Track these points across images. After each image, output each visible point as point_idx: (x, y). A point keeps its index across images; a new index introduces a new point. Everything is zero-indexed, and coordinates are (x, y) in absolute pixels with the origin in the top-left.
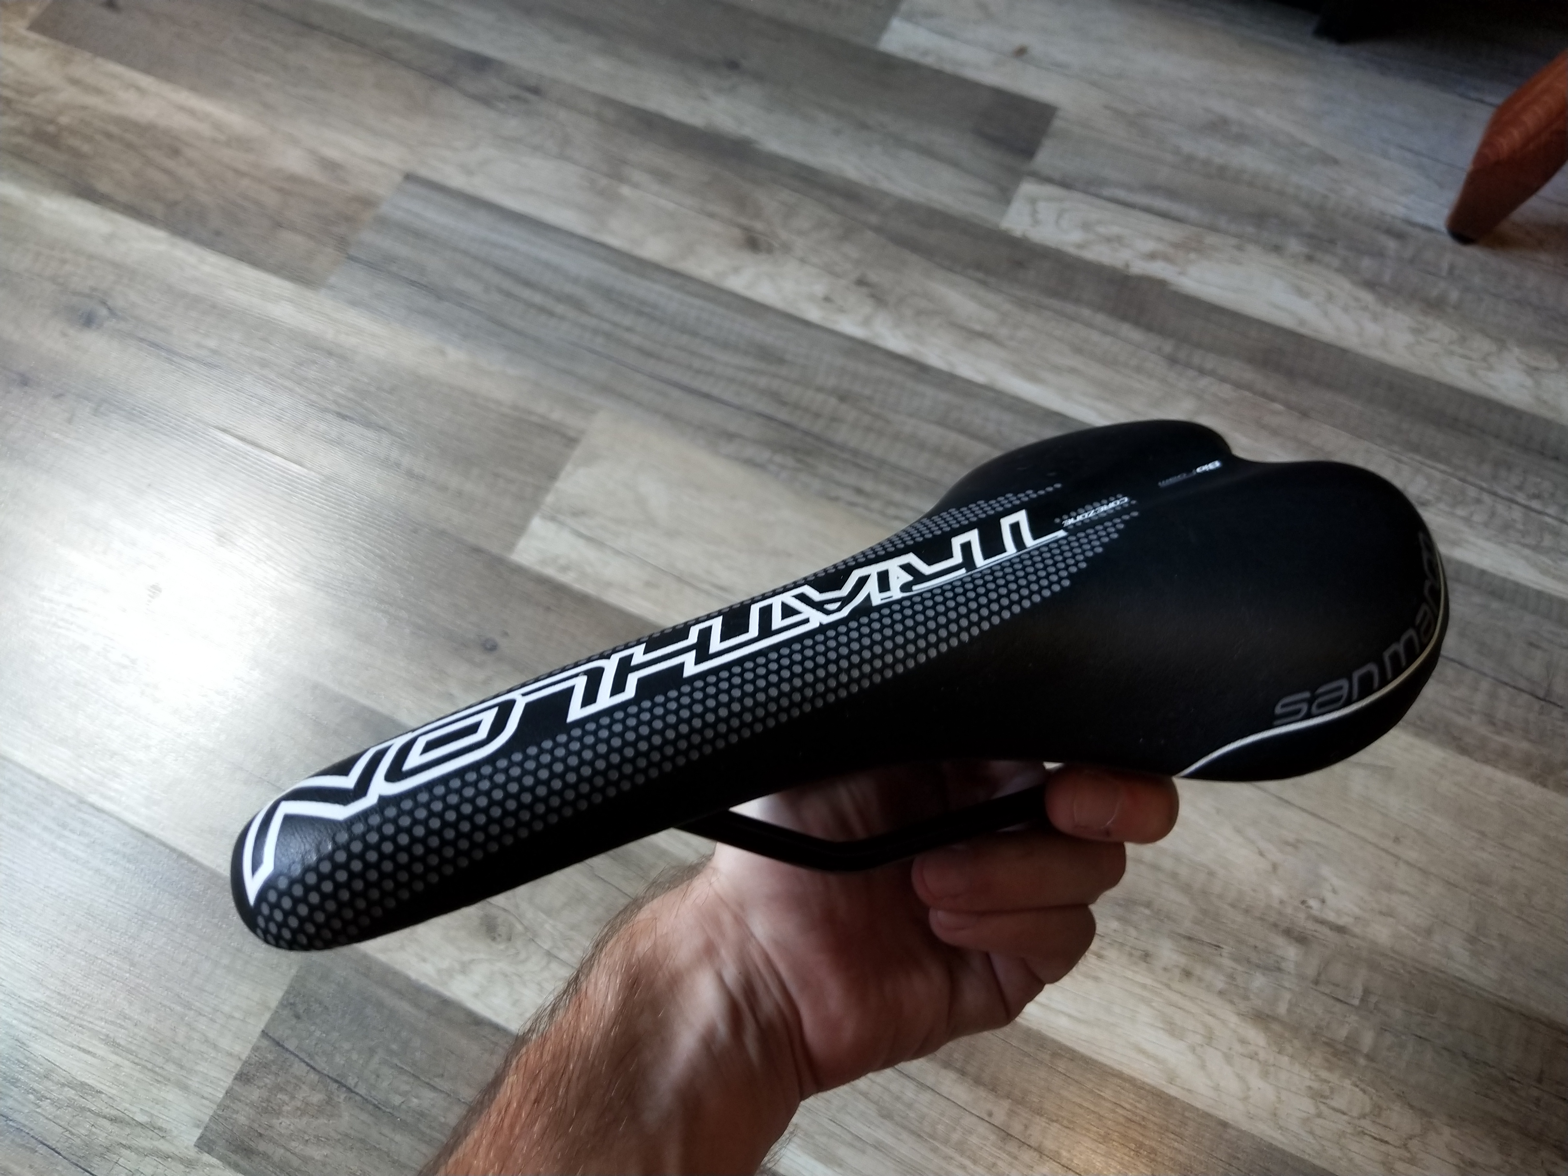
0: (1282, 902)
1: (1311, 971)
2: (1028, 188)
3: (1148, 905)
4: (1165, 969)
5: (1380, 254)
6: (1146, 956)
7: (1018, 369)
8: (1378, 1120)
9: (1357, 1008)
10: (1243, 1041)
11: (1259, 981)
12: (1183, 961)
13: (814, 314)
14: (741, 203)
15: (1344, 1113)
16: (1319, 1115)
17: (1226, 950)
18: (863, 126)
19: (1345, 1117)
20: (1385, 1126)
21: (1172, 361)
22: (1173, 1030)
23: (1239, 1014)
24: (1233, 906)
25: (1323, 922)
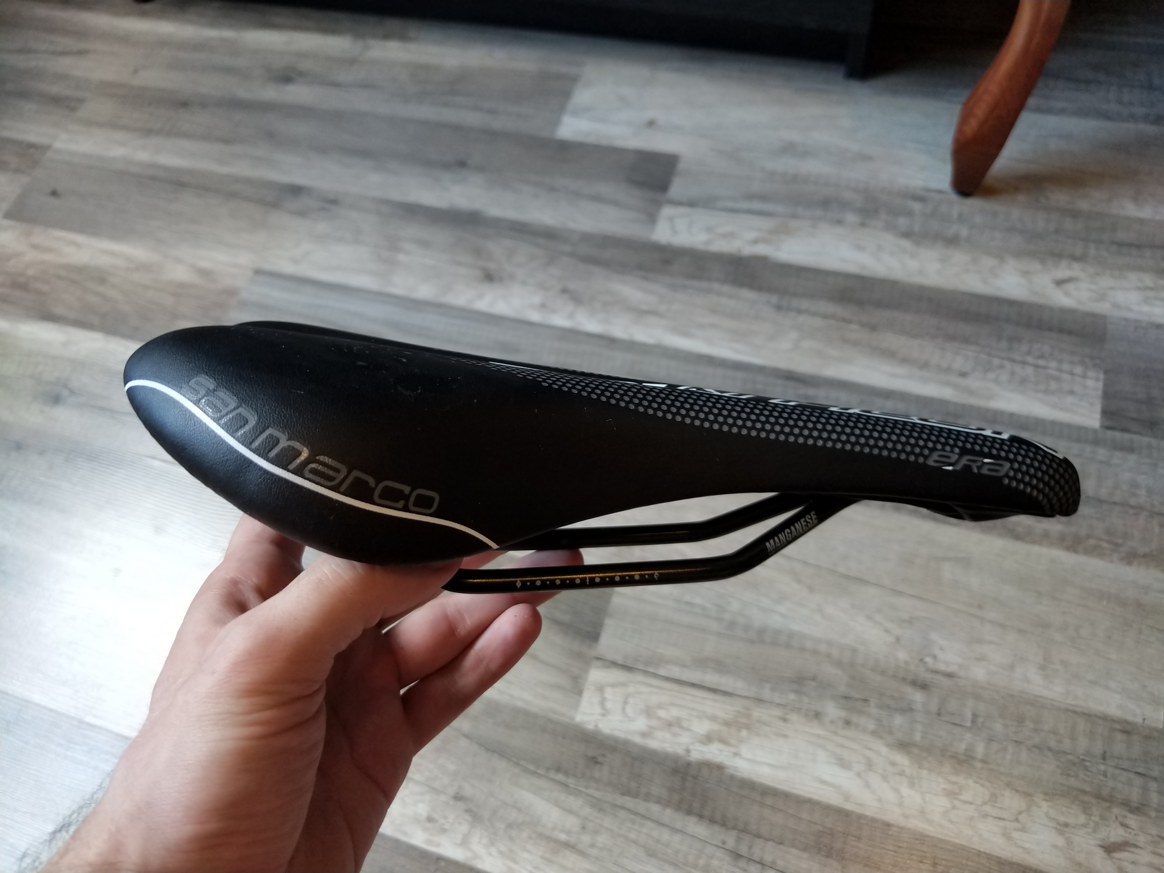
0: (906, 663)
1: (934, 707)
2: (667, 211)
3: (814, 679)
4: (832, 722)
5: (910, 214)
6: (817, 715)
7: (676, 331)
8: (997, 805)
9: (970, 729)
10: (893, 764)
11: (898, 720)
12: (843, 714)
13: (535, 317)
14: (478, 252)
15: (971, 803)
16: (954, 808)
17: (873, 702)
18: (552, 189)
19: (973, 806)
20: (1001, 808)
21: (779, 308)
22: (843, 764)
23: (888, 745)
24: (873, 670)
25: (936, 672)
